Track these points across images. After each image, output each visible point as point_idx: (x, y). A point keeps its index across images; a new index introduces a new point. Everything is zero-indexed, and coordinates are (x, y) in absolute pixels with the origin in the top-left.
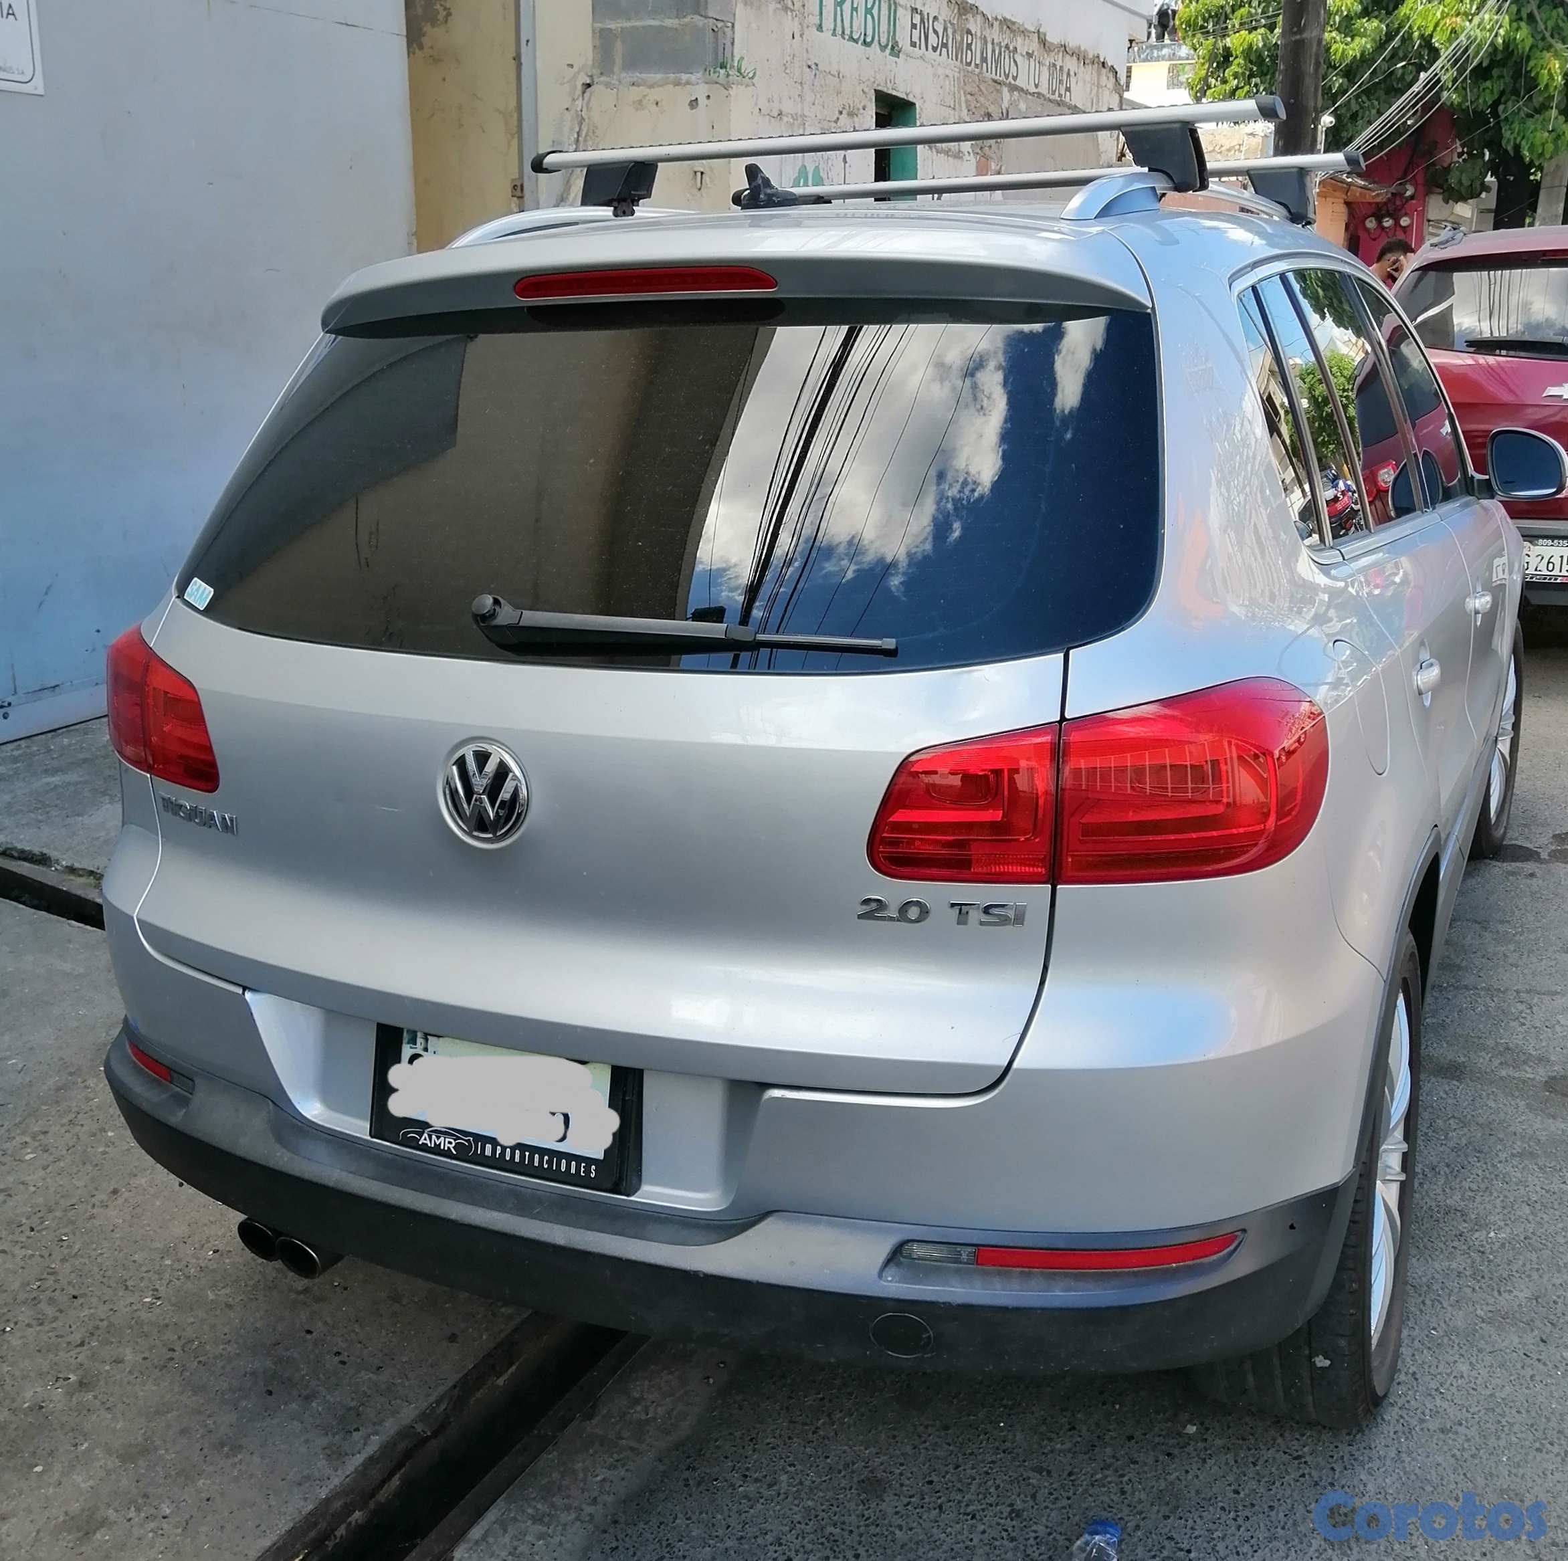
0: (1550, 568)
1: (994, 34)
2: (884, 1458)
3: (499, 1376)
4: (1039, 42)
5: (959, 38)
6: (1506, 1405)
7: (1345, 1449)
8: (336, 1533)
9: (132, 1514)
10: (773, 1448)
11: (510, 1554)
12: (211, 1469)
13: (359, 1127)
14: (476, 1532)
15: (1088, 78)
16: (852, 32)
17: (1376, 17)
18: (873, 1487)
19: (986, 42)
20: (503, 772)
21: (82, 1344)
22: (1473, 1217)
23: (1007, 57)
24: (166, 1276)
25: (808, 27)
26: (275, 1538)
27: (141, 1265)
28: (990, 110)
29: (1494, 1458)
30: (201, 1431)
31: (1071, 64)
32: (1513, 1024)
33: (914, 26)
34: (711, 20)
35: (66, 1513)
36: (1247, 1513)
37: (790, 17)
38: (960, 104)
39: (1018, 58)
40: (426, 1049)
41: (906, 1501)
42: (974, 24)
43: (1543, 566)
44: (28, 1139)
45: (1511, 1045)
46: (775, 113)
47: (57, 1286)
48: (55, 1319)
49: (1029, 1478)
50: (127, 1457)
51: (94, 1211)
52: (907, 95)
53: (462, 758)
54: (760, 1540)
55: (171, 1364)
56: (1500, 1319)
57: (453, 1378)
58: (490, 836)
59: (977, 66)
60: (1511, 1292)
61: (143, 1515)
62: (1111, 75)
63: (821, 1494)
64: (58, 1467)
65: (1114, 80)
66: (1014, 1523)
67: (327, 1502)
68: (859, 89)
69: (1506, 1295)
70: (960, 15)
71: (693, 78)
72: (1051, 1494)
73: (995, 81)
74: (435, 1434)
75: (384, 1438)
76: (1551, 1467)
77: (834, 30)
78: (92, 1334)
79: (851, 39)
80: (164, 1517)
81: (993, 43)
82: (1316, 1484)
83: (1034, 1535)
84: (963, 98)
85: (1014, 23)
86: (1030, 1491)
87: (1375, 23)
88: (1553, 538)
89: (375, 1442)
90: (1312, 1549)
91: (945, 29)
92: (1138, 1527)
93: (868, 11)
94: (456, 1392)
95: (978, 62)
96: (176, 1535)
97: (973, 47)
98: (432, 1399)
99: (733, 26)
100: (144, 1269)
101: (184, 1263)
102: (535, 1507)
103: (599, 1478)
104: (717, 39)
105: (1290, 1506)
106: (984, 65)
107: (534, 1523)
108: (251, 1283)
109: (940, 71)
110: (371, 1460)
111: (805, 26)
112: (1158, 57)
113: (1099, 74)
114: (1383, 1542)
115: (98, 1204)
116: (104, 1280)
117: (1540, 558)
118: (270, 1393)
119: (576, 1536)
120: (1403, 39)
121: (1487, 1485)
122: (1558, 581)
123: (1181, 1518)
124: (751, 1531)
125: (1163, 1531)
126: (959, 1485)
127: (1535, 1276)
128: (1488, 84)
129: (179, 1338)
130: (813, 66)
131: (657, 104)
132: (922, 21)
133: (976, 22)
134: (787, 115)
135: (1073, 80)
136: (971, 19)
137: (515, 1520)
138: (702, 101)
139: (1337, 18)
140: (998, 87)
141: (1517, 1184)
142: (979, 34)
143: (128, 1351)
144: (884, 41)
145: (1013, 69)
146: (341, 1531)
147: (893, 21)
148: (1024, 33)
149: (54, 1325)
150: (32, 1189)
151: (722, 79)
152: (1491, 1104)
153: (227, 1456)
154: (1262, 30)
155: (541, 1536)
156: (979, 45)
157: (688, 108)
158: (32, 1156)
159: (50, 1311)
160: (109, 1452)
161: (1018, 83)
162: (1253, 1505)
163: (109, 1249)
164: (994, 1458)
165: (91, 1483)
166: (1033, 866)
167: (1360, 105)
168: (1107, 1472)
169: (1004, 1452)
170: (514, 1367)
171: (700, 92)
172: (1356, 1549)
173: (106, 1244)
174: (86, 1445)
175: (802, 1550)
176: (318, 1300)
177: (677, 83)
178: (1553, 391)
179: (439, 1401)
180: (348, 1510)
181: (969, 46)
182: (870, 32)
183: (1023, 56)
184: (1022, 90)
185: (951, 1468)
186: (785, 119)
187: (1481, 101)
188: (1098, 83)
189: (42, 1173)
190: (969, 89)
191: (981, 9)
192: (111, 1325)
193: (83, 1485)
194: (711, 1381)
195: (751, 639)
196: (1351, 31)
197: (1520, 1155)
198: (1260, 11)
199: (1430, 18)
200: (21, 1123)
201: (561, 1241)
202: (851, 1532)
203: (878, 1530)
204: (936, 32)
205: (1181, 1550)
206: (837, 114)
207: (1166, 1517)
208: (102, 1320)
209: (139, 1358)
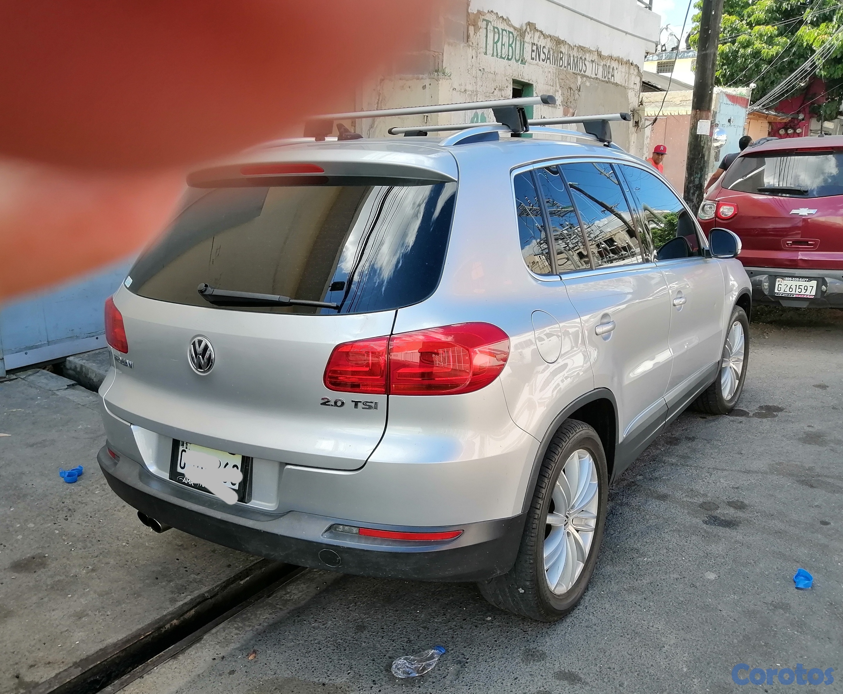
0: (791, 291)
1: (575, 53)
2: (369, 619)
3: (241, 580)
4: (598, 55)
5: (556, 55)
6: (617, 620)
7: (545, 630)
8: (166, 626)
9: (97, 613)
10: (330, 612)
11: (224, 639)
12: (128, 601)
13: (166, 476)
14: (214, 631)
15: (623, 70)
16: (501, 54)
17: (786, 36)
18: (361, 628)
19: (570, 57)
20: (206, 348)
21: (97, 557)
22: (641, 552)
23: (581, 64)
24: (133, 536)
25: (480, 53)
26: (143, 625)
27: (125, 532)
28: (571, 86)
29: (602, 637)
30: (129, 589)
31: (614, 64)
32: (699, 481)
33: (533, 51)
34: (432, 52)
35: (75, 611)
36: (497, 648)
37: (471, 50)
38: (556, 83)
39: (586, 63)
40: (187, 448)
41: (371, 633)
42: (564, 49)
43: (787, 290)
44: (98, 486)
45: (694, 489)
46: (463, 90)
47: (94, 537)
48: (90, 547)
49: (420, 630)
50: (101, 595)
51: (115, 512)
52: (529, 81)
53: (194, 342)
54: (312, 642)
55: (125, 566)
56: (632, 590)
57: (225, 579)
58: (203, 370)
59: (565, 67)
60: (642, 580)
61: (100, 614)
62: (636, 69)
63: (341, 629)
64: (76, 596)
65: (637, 71)
66: (407, 644)
67: (166, 616)
68: (504, 79)
69: (639, 581)
70: (557, 45)
71: (424, 76)
72: (425, 636)
73: (574, 73)
74: (211, 598)
75: (192, 597)
76: (623, 642)
77: (493, 54)
78: (101, 554)
79: (501, 57)
80: (108, 615)
81: (574, 57)
82: (528, 641)
83: (413, 649)
84: (557, 81)
85: (585, 48)
86: (418, 634)
87: (785, 39)
88: (792, 277)
89: (189, 598)
90: (515, 662)
91: (549, 52)
92: (453, 650)
93: (510, 45)
94: (224, 584)
95: (566, 65)
96: (110, 621)
97: (563, 59)
98: (214, 586)
99: (443, 54)
100: (126, 533)
101: (141, 532)
102: (238, 624)
103: (265, 617)
104: (435, 60)
105: (514, 647)
106: (569, 66)
107: (235, 630)
108: (162, 541)
109: (546, 70)
110: (186, 603)
111: (478, 53)
112: (687, 56)
113: (629, 68)
114: (543, 662)
115: (117, 510)
116: (111, 536)
117: (786, 286)
118: (157, 578)
119: (250, 635)
120: (799, 46)
121: (594, 646)
122: (794, 296)
123: (470, 648)
124: (310, 638)
125: (461, 652)
126: (392, 630)
127: (655, 575)
128: (840, 66)
129: (131, 558)
130: (482, 70)
131: (410, 87)
132: (537, 48)
133: (565, 48)
134: (468, 91)
135: (616, 72)
136: (563, 47)
137: (229, 628)
138: (428, 86)
139: (765, 38)
140: (576, 76)
141: (666, 541)
142: (566, 53)
143: (112, 560)
144: (517, 58)
145: (584, 68)
146: (168, 626)
147: (522, 49)
148: (590, 52)
149: (89, 549)
150: (95, 503)
151: (436, 77)
152: (673, 511)
153: (135, 598)
154: (729, 44)
155: (237, 634)
156: (566, 58)
157: (422, 89)
158: (98, 492)
159: (89, 545)
160: (95, 592)
161: (586, 74)
162: (500, 646)
163: (116, 526)
164: (410, 622)
165: (86, 602)
166: (380, 388)
167: (775, 77)
168: (450, 630)
169: (415, 620)
170: (248, 578)
171: (427, 82)
172: (532, 663)
173: (115, 524)
174: (88, 589)
175: (326, 646)
176: (184, 549)
177: (418, 79)
178: (794, 211)
179: (216, 587)
180: (172, 619)
181: (561, 59)
182: (510, 54)
183: (589, 62)
184: (588, 77)
185: (392, 624)
186: (468, 93)
187: (836, 74)
188: (629, 72)
189: (100, 498)
190: (561, 77)
191: (568, 42)
192: (109, 551)
193: (83, 602)
194: (319, 588)
195: (288, 301)
196: (773, 43)
197: (674, 531)
198: (728, 35)
199: (812, 36)
200: (97, 480)
201: (219, 517)
202: (347, 642)
203: (357, 642)
204: (544, 53)
205: (465, 658)
206: (493, 90)
207: (465, 647)
208: (106, 549)
209: (115, 563)
